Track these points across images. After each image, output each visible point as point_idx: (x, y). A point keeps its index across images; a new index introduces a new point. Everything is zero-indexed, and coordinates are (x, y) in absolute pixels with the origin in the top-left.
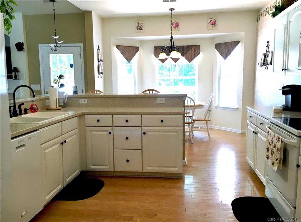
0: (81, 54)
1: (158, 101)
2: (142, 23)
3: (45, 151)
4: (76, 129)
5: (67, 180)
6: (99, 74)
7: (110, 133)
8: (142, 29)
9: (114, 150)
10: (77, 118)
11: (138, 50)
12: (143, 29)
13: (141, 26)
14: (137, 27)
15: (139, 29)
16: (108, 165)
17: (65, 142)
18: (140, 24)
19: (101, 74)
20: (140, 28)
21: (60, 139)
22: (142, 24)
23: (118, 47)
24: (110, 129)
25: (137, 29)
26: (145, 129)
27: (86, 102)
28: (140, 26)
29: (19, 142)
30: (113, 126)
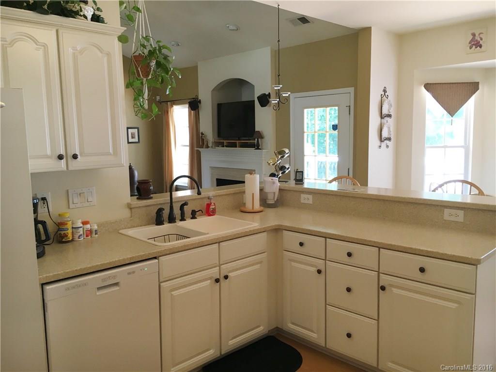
0: (350, 106)
1: (447, 214)
2: (482, 33)
3: (173, 293)
4: (264, 252)
5: (231, 342)
6: (381, 141)
7: (319, 272)
8: (481, 47)
9: (326, 306)
10: (265, 234)
11: (478, 89)
12: (483, 45)
13: (479, 39)
14: (470, 43)
15: (474, 47)
16: (315, 332)
17: (226, 277)
18: (477, 35)
19: (387, 142)
20: (476, 44)
21: (214, 272)
22: (481, 36)
23: (428, 87)
24: (320, 264)
25: (469, 48)
26: (385, 280)
27: (311, 202)
28: (477, 40)
29: (104, 280)
30: (325, 260)
